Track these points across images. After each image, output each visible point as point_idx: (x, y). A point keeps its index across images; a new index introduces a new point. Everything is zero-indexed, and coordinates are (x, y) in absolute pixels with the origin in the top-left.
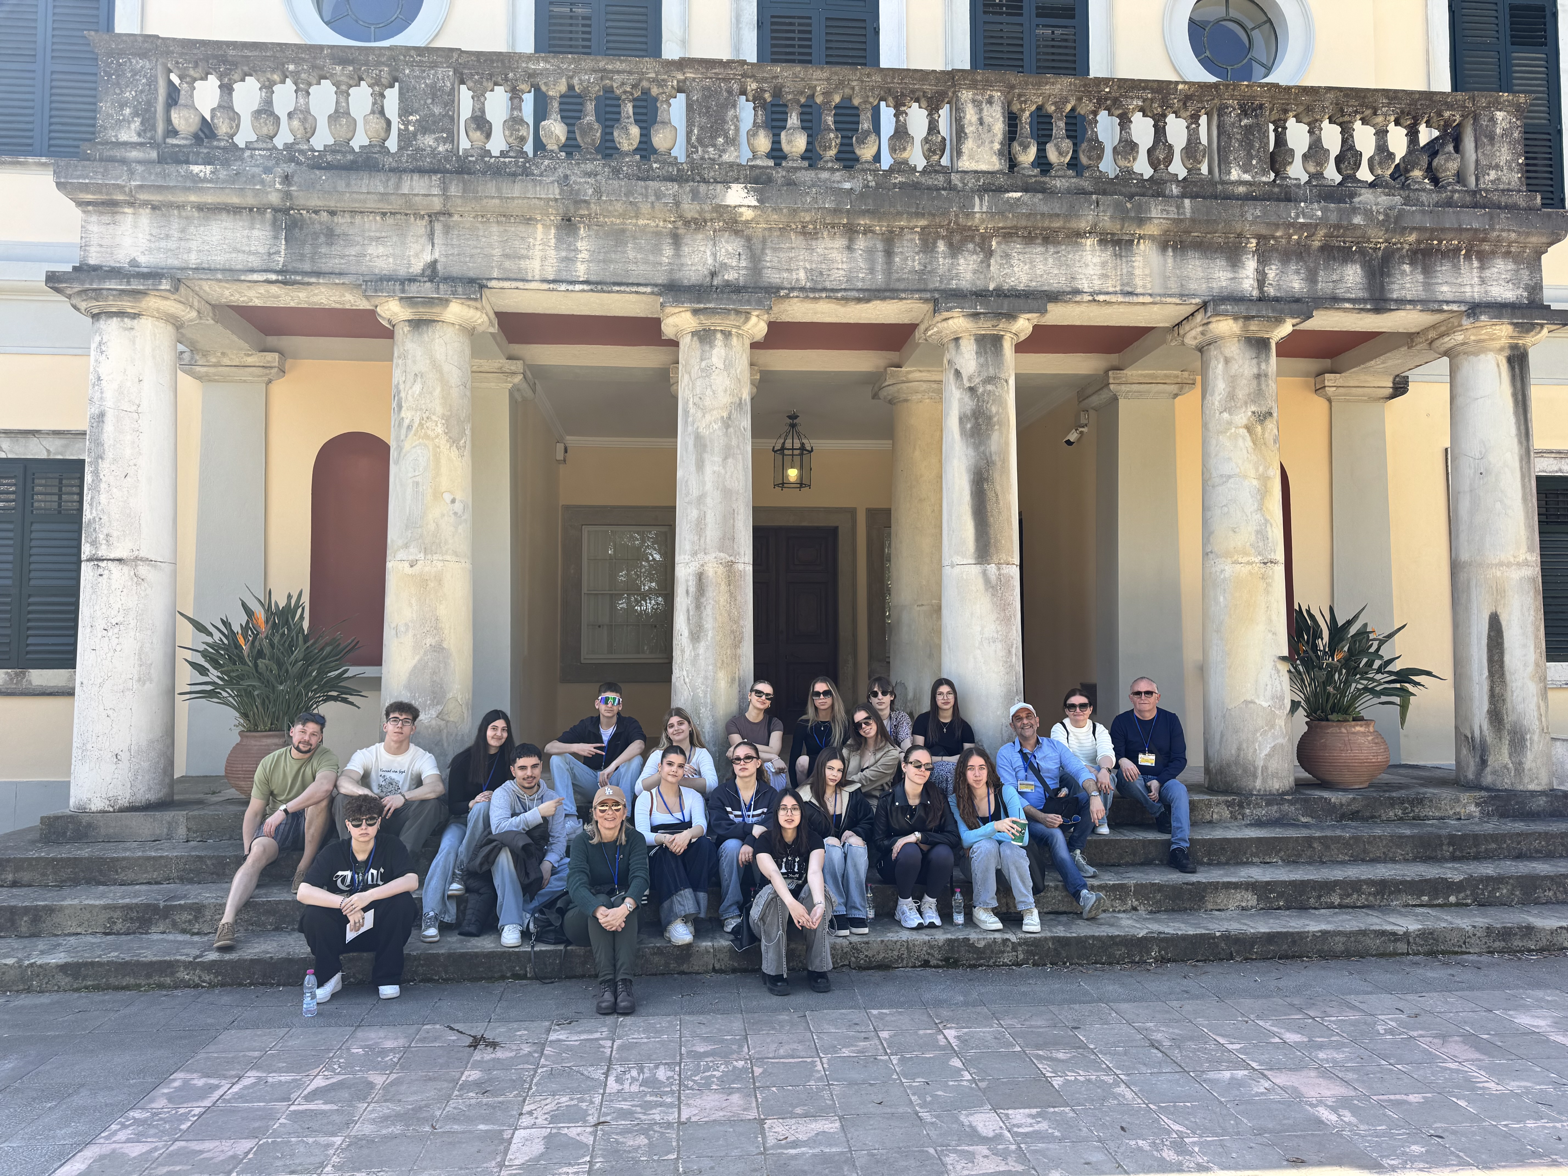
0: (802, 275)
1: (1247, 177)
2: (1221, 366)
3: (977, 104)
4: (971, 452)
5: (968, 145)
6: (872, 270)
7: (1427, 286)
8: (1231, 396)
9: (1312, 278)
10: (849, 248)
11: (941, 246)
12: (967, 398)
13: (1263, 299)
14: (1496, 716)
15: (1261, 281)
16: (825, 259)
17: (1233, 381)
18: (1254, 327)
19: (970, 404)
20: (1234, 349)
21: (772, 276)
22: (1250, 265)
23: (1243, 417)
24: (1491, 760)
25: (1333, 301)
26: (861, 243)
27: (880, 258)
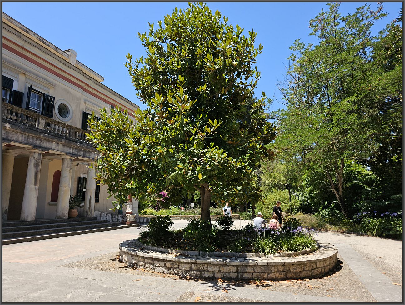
0: (14, 139)
1: (72, 138)
2: (66, 162)
3: (42, 120)
4: (35, 169)
5: (40, 125)
6: (25, 140)
7: (89, 156)
8: (68, 166)
9: (78, 152)
10: (22, 136)
11: (35, 139)
12: (35, 161)
13: (73, 154)
14: (89, 208)
15: (73, 151)
16: (18, 137)
17: (68, 164)
18: (72, 157)
19: (36, 162)
20: (68, 160)
21: (10, 138)
22: (72, 149)
23: (69, 169)
24: (88, 214)
25: (80, 156)
26: (24, 136)
27: (26, 139)
